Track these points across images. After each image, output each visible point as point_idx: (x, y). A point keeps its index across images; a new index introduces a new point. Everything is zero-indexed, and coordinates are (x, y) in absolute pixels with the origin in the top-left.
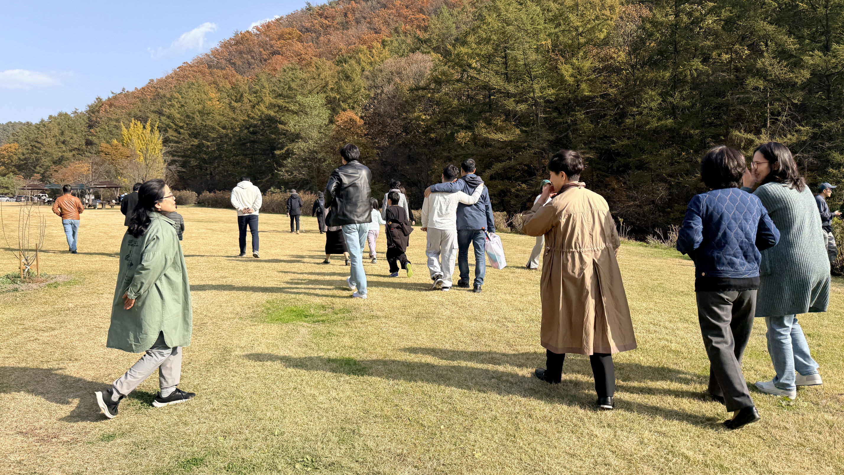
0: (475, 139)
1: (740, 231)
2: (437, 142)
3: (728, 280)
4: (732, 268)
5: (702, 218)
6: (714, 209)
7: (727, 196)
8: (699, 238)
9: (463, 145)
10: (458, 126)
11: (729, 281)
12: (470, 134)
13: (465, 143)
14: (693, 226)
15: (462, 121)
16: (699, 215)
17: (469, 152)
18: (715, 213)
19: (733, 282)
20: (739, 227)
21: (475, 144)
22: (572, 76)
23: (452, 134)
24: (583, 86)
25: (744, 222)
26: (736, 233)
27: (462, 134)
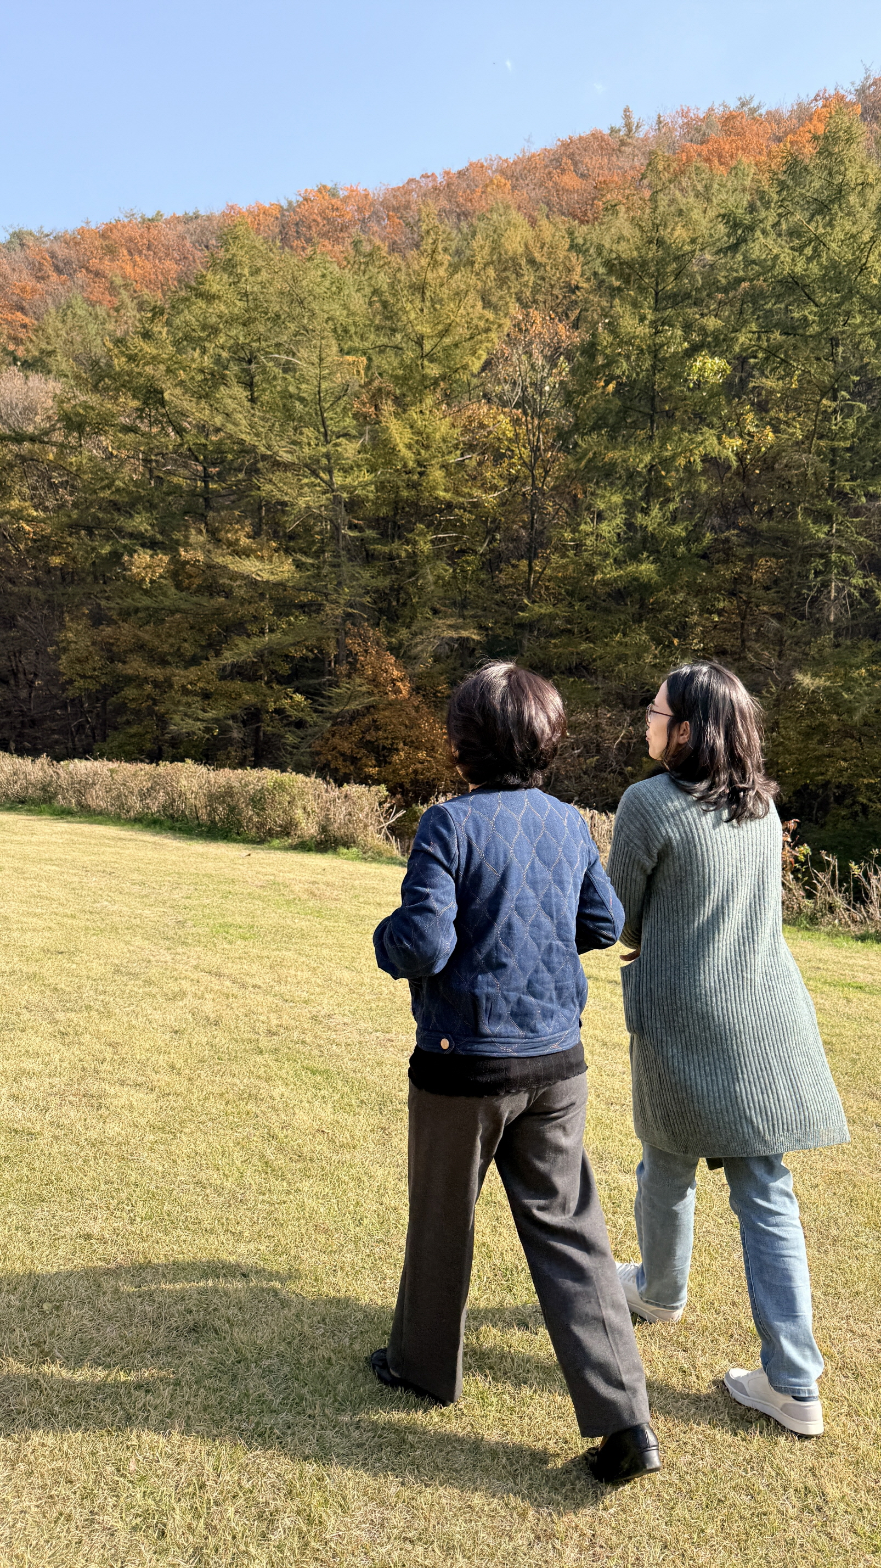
0: (178, 571)
1: (545, 920)
2: (66, 576)
3: (504, 1064)
4: (521, 1026)
5: (456, 880)
6: (487, 850)
7: (518, 813)
8: (447, 942)
9: (147, 585)
10: (131, 535)
11: (507, 1069)
12: (166, 559)
13: (152, 581)
14: (436, 905)
15: (141, 523)
16: (448, 870)
17: (167, 603)
18: (489, 867)
19: (516, 1071)
20: (544, 905)
21: (179, 586)
22: (409, 447)
23: (116, 557)
24: (437, 475)
25: (555, 889)
26: (537, 925)
27: (143, 558)
